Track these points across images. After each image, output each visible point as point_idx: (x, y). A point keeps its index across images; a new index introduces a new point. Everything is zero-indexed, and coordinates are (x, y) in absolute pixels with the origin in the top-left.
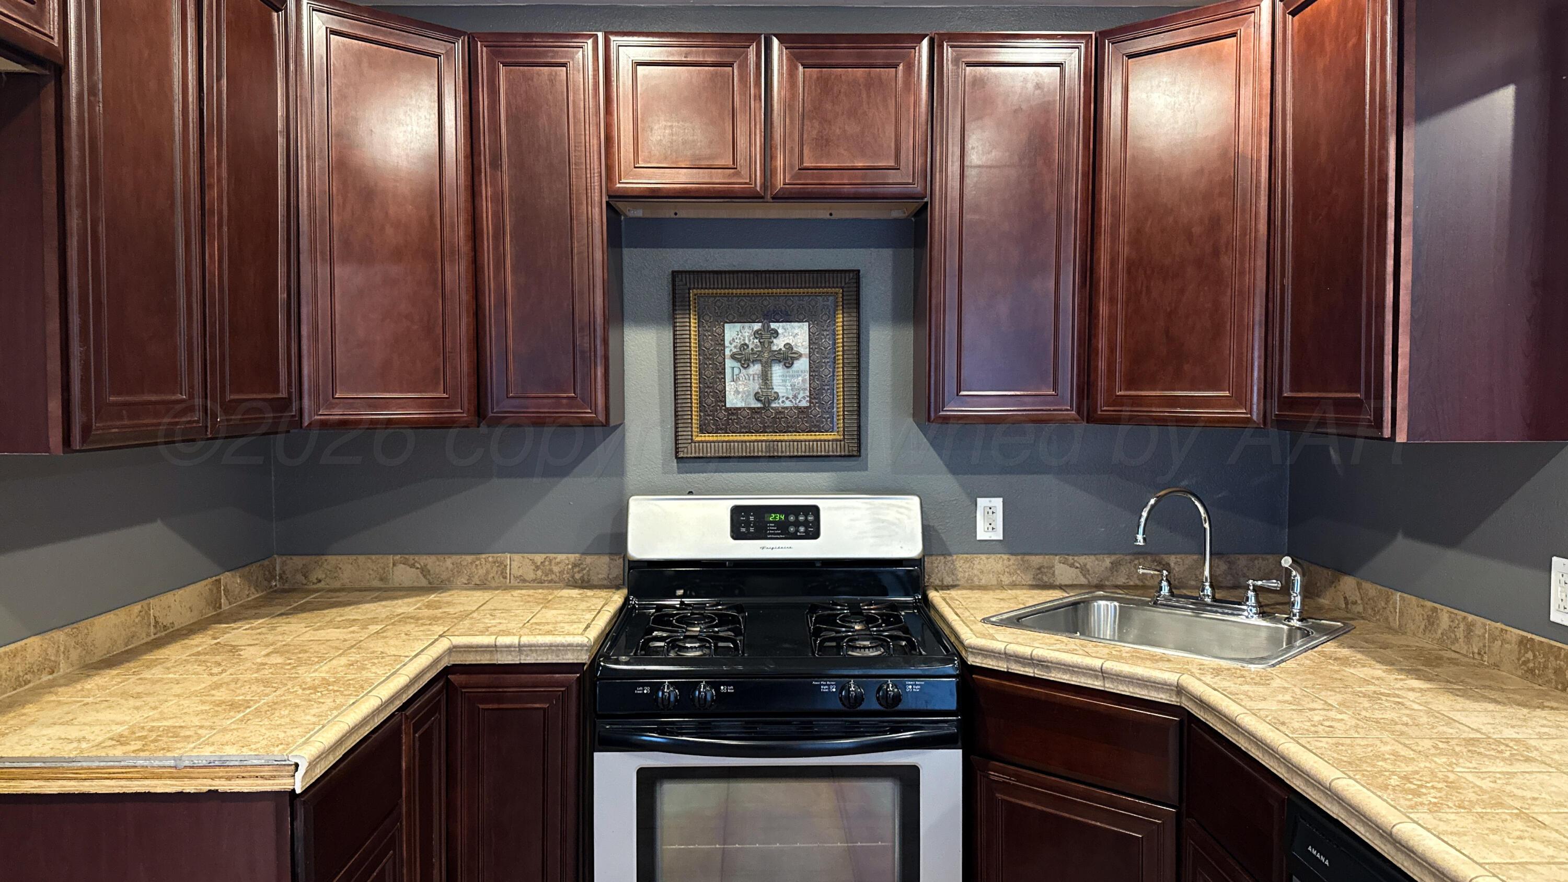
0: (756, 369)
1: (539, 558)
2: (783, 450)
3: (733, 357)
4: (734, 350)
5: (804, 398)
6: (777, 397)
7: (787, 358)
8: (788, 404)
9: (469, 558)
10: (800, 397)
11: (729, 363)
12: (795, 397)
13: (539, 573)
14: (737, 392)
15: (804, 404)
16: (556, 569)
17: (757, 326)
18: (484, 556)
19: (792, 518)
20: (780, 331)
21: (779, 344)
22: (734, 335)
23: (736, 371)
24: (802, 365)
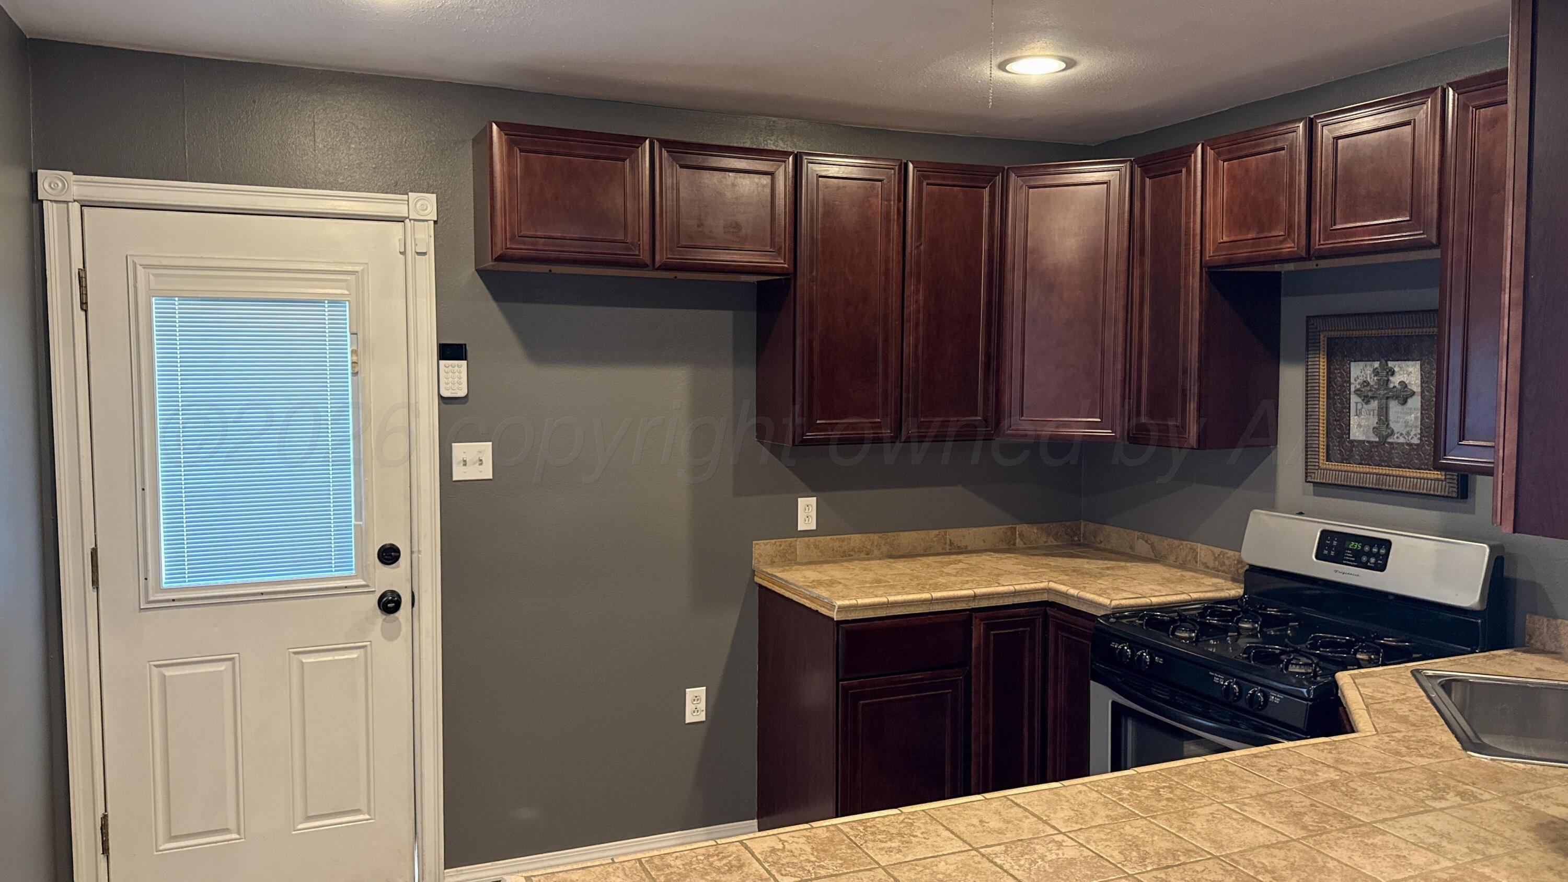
0: (1374, 404)
1: (1217, 551)
2: (1390, 484)
3: (1358, 392)
4: (1358, 387)
5: (1415, 435)
6: (1392, 433)
7: (1403, 395)
8: (1402, 440)
9: (1177, 542)
10: (1412, 433)
11: (1354, 399)
12: (1408, 433)
13: (1217, 563)
14: (1359, 426)
15: (1416, 441)
16: (1227, 562)
17: (1376, 364)
18: (1185, 542)
19: (1367, 549)
20: (1396, 369)
21: (1395, 381)
22: (1359, 373)
23: (1359, 406)
24: (1415, 403)
